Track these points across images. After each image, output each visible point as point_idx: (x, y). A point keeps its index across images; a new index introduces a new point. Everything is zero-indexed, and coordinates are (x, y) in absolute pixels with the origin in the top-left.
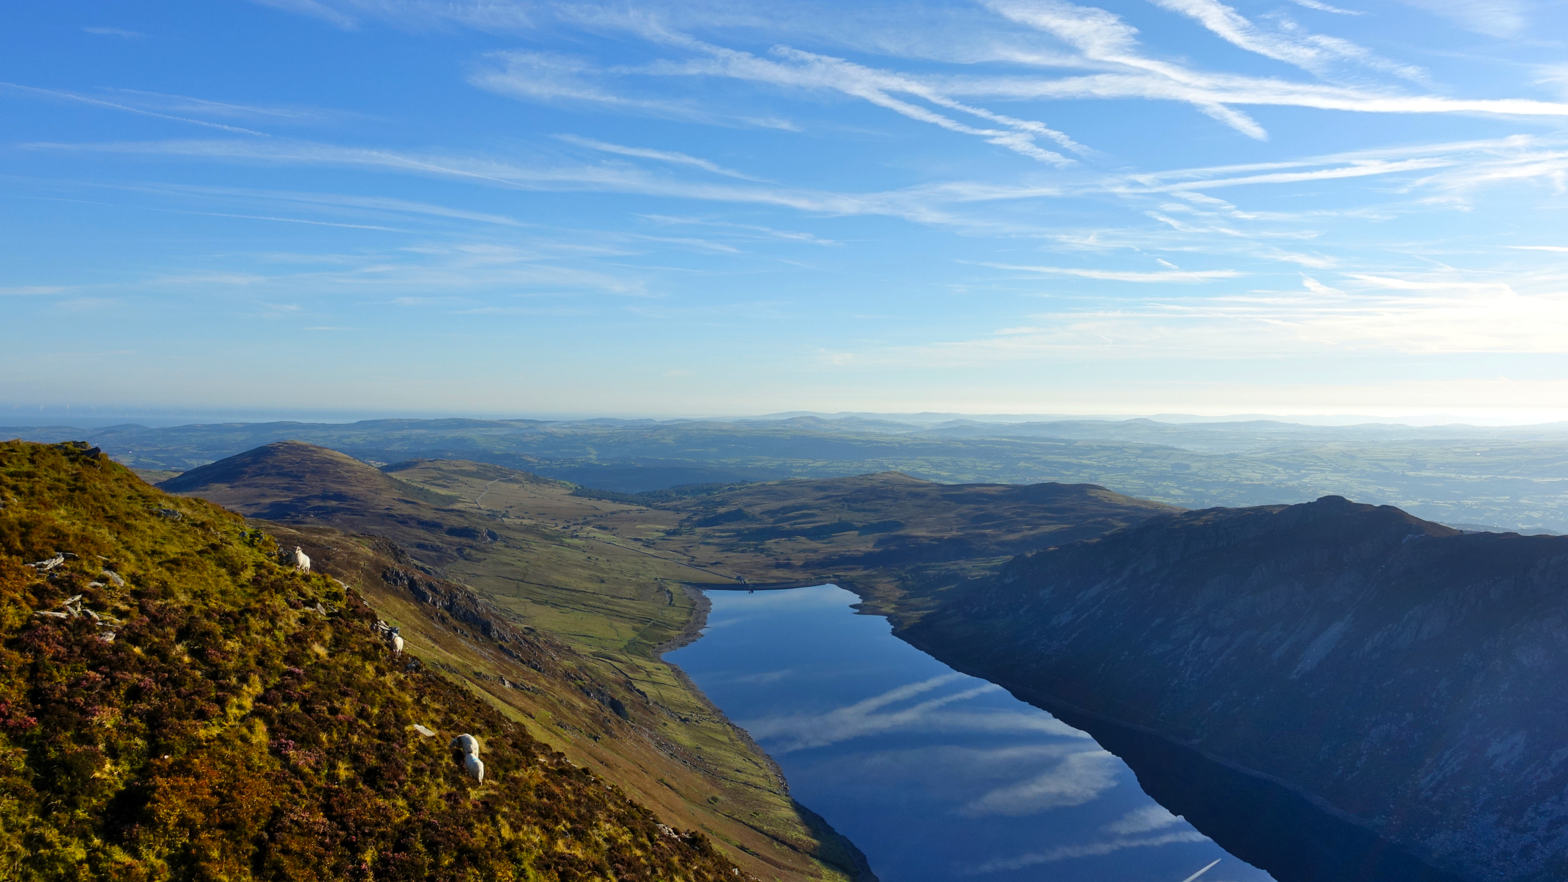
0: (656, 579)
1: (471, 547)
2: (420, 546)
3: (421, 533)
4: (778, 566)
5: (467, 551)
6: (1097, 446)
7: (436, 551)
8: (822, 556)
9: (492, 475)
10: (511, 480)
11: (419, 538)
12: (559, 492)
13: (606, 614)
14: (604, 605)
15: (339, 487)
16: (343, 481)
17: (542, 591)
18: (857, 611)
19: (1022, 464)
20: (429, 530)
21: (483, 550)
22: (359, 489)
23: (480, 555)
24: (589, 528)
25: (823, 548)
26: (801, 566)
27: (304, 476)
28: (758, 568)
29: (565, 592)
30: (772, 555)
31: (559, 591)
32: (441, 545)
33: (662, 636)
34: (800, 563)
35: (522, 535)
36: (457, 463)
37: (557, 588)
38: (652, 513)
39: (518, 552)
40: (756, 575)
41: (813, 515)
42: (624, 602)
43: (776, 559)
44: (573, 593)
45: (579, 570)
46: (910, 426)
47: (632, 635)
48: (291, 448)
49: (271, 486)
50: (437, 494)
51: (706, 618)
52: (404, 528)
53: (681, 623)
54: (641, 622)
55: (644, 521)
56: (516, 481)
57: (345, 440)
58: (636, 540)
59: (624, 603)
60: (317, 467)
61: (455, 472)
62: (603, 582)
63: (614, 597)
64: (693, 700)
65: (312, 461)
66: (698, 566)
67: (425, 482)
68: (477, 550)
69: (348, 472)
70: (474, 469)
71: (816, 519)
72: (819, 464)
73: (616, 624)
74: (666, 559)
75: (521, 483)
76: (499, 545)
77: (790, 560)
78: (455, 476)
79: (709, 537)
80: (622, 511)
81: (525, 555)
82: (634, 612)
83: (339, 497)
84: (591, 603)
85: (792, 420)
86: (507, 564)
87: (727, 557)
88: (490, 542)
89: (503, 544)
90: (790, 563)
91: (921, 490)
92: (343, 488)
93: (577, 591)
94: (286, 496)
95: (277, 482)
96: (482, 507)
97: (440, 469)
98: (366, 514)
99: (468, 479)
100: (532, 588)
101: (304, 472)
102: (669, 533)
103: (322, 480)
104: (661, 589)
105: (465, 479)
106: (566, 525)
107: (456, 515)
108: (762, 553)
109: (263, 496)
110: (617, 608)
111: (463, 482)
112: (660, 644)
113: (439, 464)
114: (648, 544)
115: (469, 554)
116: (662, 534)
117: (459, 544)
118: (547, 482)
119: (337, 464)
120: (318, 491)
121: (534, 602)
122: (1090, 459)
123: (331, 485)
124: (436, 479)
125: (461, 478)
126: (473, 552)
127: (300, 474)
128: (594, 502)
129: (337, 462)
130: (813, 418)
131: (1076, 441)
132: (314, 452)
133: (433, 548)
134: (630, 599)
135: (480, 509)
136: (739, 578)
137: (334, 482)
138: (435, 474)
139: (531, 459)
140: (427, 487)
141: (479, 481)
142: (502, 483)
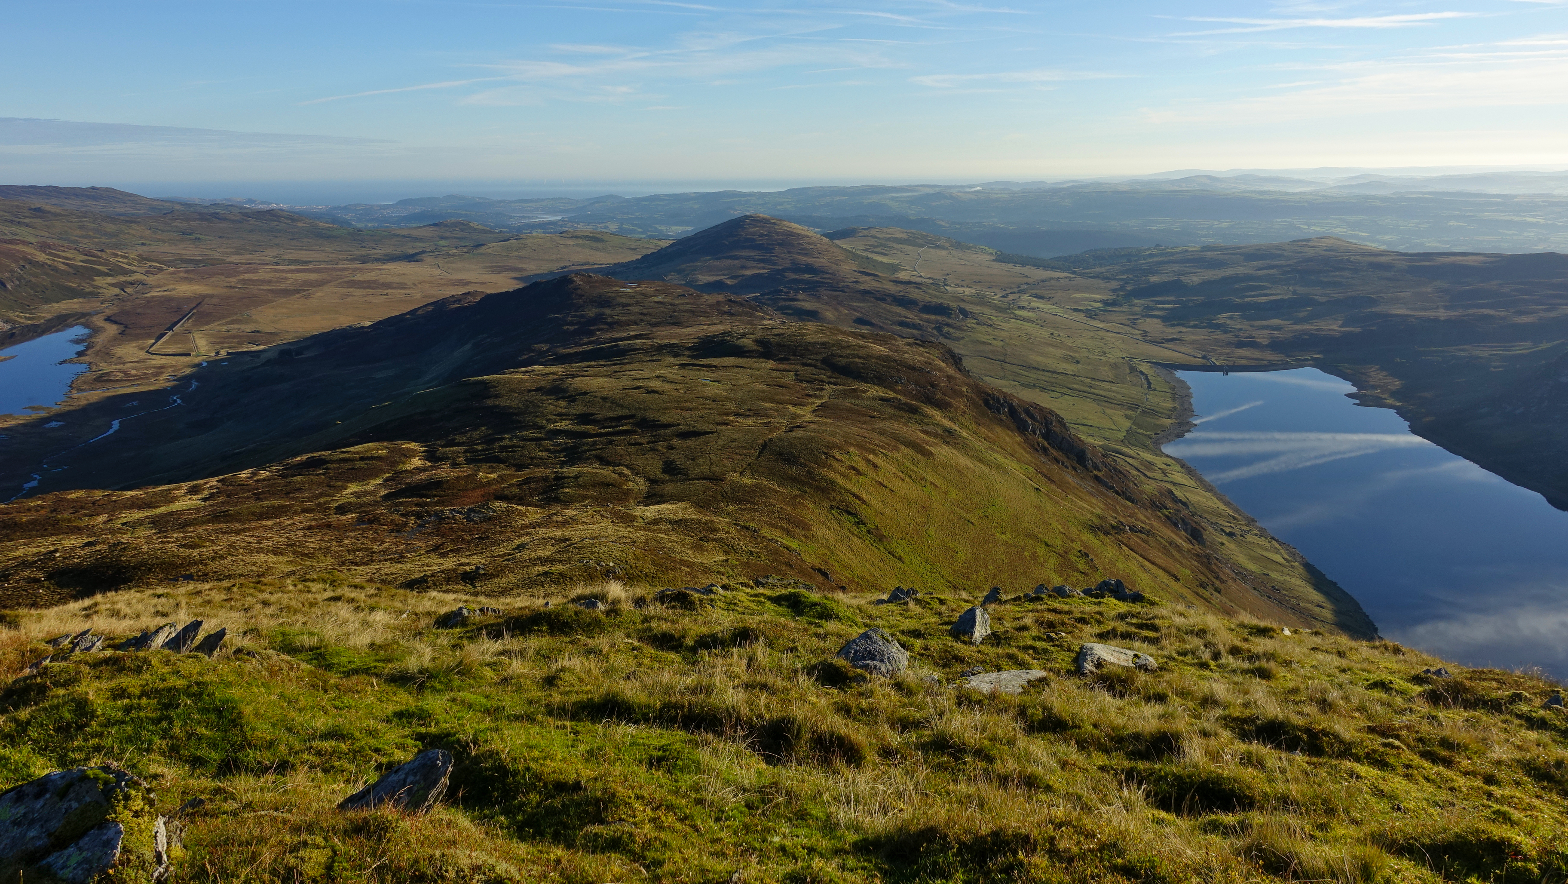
0: (1123, 358)
1: (948, 325)
2: (902, 324)
3: (899, 310)
4: (1240, 345)
5: (946, 329)
6: (1543, 202)
7: (918, 329)
8: (1290, 335)
9: (920, 241)
10: (938, 247)
11: (900, 315)
12: (984, 258)
13: (1094, 400)
14: (1088, 389)
15: (806, 259)
16: (806, 253)
17: (1026, 373)
18: (1357, 401)
19: (1453, 223)
20: (907, 308)
21: (959, 328)
22: (823, 260)
23: (958, 334)
24: (1026, 297)
25: (1288, 328)
26: (1266, 346)
27: (774, 249)
28: (1221, 346)
29: (1047, 374)
30: (1231, 332)
31: (1041, 373)
32: (921, 323)
33: (1155, 425)
34: (1266, 342)
35: (979, 308)
36: (888, 230)
37: (1038, 369)
38: (1080, 281)
39: (989, 330)
40: (1221, 354)
41: (1263, 288)
42: (1106, 385)
43: (1237, 336)
44: (1055, 376)
45: (1051, 349)
46: (1310, 183)
47: (1127, 424)
48: (755, 220)
49: (748, 258)
50: (882, 262)
51: (1191, 404)
52: (884, 305)
53: (1170, 410)
54: (1130, 409)
55: (1078, 289)
56: (944, 248)
57: (779, 207)
58: (1075, 310)
59: (1106, 387)
60: (782, 240)
61: (889, 239)
62: (1078, 362)
63: (1093, 379)
64: (1222, 507)
65: (777, 233)
66: (1154, 342)
67: (866, 250)
68: (953, 328)
69: (809, 244)
70: (904, 236)
71: (1268, 292)
72: (1224, 225)
73: (1108, 411)
74: (1119, 333)
75: (947, 249)
76: (970, 322)
77: (1253, 337)
78: (891, 244)
79: (1151, 308)
80: (1052, 279)
81: (997, 333)
82: (1119, 397)
83: (810, 269)
84: (1075, 386)
85: (1186, 180)
86: (984, 343)
87: (1180, 332)
88: (963, 320)
89: (975, 321)
90: (1256, 342)
91: (1383, 259)
92: (809, 260)
93: (1059, 373)
94: (764, 268)
95: (752, 254)
96: (922, 274)
97: (876, 237)
98: (845, 290)
99: (902, 246)
100: (1016, 369)
101: (773, 244)
102: (1106, 303)
103: (789, 253)
104: (1133, 370)
105: (899, 246)
106: (1004, 293)
107: (914, 287)
108: (1218, 329)
109: (743, 267)
110: (1102, 393)
111: (898, 250)
112: (1156, 434)
113: (873, 232)
114: (1091, 314)
115: (948, 333)
116: (1099, 305)
117: (937, 322)
118: (969, 248)
119: (798, 236)
120: (788, 264)
121: (1022, 385)
122: (1534, 216)
123: (797, 256)
124: (875, 247)
125: (895, 245)
126: (951, 330)
127: (771, 247)
128: (1019, 269)
129: (798, 234)
130: (1209, 177)
131: (1515, 196)
132: (775, 224)
133: (915, 326)
134: (1110, 382)
135: (921, 276)
136: (1204, 357)
137: (799, 253)
138: (872, 241)
139: (943, 224)
140: (870, 255)
141: (910, 248)
142: (932, 250)
